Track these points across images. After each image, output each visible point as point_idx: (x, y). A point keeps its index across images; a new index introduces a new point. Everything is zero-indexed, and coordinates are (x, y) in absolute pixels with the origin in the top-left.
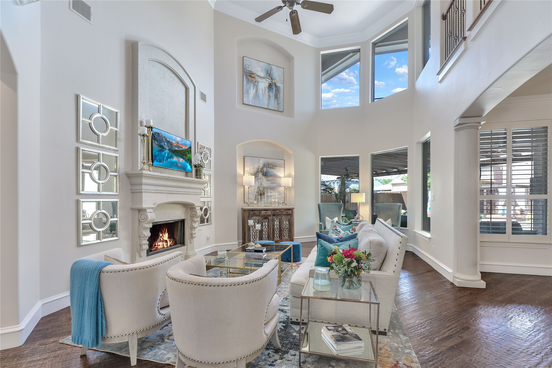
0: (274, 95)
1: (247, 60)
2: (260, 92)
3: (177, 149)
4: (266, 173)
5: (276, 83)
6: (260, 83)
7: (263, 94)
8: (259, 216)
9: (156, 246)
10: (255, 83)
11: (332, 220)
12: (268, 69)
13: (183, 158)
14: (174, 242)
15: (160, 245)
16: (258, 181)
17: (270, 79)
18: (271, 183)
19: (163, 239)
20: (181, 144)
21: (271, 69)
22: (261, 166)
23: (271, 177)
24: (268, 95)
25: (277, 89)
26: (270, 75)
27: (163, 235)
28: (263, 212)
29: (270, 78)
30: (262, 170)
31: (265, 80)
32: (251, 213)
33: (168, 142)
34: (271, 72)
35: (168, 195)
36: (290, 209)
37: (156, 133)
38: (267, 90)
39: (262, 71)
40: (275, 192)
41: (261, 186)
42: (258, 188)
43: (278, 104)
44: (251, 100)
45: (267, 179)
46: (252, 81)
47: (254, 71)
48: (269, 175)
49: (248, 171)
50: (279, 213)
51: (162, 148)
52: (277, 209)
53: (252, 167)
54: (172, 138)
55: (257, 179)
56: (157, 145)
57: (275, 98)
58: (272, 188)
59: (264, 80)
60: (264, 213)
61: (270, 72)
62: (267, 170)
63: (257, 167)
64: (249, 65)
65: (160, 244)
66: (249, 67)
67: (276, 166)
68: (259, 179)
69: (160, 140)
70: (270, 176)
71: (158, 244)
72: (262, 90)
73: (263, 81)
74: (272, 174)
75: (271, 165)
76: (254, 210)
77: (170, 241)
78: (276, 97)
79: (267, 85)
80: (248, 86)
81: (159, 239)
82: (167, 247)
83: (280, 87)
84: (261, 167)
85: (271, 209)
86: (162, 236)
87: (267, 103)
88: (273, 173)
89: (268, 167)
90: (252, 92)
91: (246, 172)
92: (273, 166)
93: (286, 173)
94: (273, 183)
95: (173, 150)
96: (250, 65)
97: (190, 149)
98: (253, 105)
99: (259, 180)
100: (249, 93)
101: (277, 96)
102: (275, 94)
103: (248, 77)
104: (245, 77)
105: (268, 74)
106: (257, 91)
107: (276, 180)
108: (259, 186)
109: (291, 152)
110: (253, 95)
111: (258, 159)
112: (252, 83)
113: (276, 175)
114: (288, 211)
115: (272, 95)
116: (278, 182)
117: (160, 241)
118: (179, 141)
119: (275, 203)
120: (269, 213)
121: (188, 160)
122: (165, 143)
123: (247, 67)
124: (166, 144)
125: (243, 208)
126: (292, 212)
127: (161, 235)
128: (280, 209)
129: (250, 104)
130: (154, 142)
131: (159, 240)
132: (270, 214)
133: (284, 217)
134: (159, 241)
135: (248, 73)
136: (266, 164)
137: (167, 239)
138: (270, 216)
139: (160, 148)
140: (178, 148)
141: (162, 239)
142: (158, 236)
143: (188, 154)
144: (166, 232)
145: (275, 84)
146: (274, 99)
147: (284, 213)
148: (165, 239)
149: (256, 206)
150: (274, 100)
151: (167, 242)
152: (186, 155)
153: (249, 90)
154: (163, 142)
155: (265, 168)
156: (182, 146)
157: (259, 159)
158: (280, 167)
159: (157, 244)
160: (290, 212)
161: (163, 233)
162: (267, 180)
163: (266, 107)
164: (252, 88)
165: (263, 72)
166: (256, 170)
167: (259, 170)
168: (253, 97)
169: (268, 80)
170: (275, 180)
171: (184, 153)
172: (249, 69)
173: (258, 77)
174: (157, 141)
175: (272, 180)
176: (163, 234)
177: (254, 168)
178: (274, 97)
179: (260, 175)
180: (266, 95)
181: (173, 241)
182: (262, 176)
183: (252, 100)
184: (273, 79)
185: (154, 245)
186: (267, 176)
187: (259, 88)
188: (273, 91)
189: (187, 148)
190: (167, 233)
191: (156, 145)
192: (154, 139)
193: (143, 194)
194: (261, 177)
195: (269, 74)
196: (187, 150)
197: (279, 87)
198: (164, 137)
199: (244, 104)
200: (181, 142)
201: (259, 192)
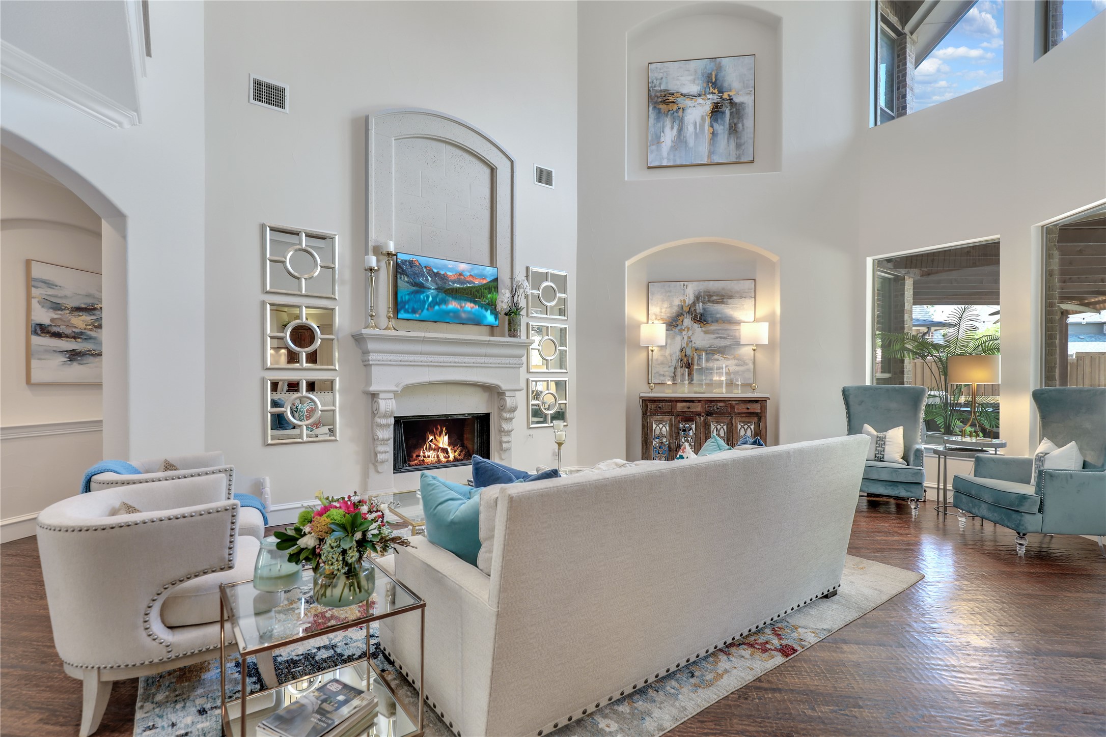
0: (727, 126)
1: (656, 68)
2: (690, 129)
3: (458, 286)
4: (702, 315)
5: (733, 97)
6: (689, 111)
7: (696, 135)
8: (670, 413)
9: (422, 458)
10: (675, 114)
11: (881, 435)
12: (710, 72)
13: (475, 302)
14: (464, 452)
15: (429, 457)
16: (681, 335)
17: (717, 92)
18: (717, 338)
19: (436, 445)
20: (471, 275)
21: (719, 68)
22: (690, 299)
23: (716, 324)
24: (711, 130)
25: (737, 110)
26: (714, 85)
27: (435, 438)
28: (679, 405)
29: (716, 90)
30: (692, 309)
31: (703, 99)
32: (651, 406)
33: (436, 275)
34: (719, 76)
35: (430, 368)
36: (757, 399)
37: (406, 261)
38: (707, 123)
39: (694, 81)
40: (729, 359)
41: (690, 345)
42: (681, 350)
43: (738, 146)
44: (665, 154)
45: (704, 329)
46: (669, 110)
47: (672, 87)
48: (710, 319)
49: (656, 315)
50: (723, 410)
51: (420, 287)
52: (718, 399)
53: (666, 305)
54: (445, 267)
55: (679, 330)
56: (407, 282)
57: (730, 134)
58: (721, 351)
59: (700, 100)
60: (683, 407)
61: (716, 76)
62: (704, 309)
63: (680, 303)
64: (662, 78)
65: (431, 453)
66: (660, 84)
67: (731, 297)
68: (684, 330)
69: (415, 274)
70: (712, 322)
71: (424, 453)
72: (695, 123)
73: (696, 103)
74: (718, 316)
75: (717, 295)
76: (658, 400)
77: (455, 451)
78: (733, 130)
79: (708, 108)
80: (660, 125)
81: (428, 444)
82: (448, 461)
83: (745, 104)
84: (691, 303)
85: (700, 399)
86: (434, 440)
87: (707, 151)
88: (721, 314)
89: (709, 301)
90: (669, 136)
91: (652, 317)
92: (723, 297)
93: (761, 312)
94: (721, 338)
95: (449, 289)
96: (664, 79)
97: (496, 283)
98: (671, 163)
99: (684, 333)
100: (662, 139)
101: (735, 127)
102: (730, 124)
103: (658, 107)
104: (651, 108)
105: (712, 82)
106: (680, 131)
107: (729, 330)
108: (685, 345)
109: (775, 258)
110: (670, 141)
111: (680, 285)
112: (669, 116)
113: (732, 318)
114: (749, 406)
115: (721, 129)
116: (737, 334)
117: (430, 448)
118: (463, 271)
119: (720, 384)
120: (697, 408)
121: (488, 304)
122: (427, 277)
123: (658, 83)
124: (430, 279)
125: (642, 395)
126: (764, 408)
127: (431, 438)
128: (726, 399)
129: (665, 163)
130: (401, 278)
131: (426, 447)
132: (699, 409)
133: (738, 419)
134: (426, 449)
135: (658, 97)
136: (702, 294)
137: (446, 446)
138: (699, 414)
139: (415, 288)
140: (462, 283)
141: (433, 446)
142: (425, 440)
143: (490, 293)
144: (444, 433)
145: (729, 101)
146: (726, 136)
147: (738, 409)
148: (441, 445)
149: (671, 391)
150: (726, 140)
151: (447, 453)
152: (482, 296)
153: (662, 134)
154: (423, 275)
155: (701, 304)
156: (472, 279)
157: (684, 285)
158: (741, 297)
159: (422, 454)
160: (757, 408)
161: (437, 434)
162: (706, 332)
163: (705, 161)
164: (667, 130)
165: (697, 82)
166: (675, 310)
167: (684, 310)
168: (672, 147)
169: (710, 96)
170: (726, 330)
171: (478, 292)
172: (662, 88)
173: (685, 98)
174: (408, 276)
175: (719, 330)
176: (436, 436)
177: (671, 306)
178: (727, 132)
179: (687, 321)
180: (706, 134)
181: (461, 452)
182: (693, 322)
183: (668, 154)
184: (724, 90)
185: (415, 455)
186: (705, 321)
187: (686, 123)
188: (723, 119)
189: (484, 282)
190: (446, 435)
191: (406, 284)
192: (400, 273)
193: (373, 368)
194: (690, 326)
195: (714, 82)
196: (488, 286)
197: (742, 104)
198: (425, 267)
199: (649, 168)
200: (470, 272)
201: (685, 360)
